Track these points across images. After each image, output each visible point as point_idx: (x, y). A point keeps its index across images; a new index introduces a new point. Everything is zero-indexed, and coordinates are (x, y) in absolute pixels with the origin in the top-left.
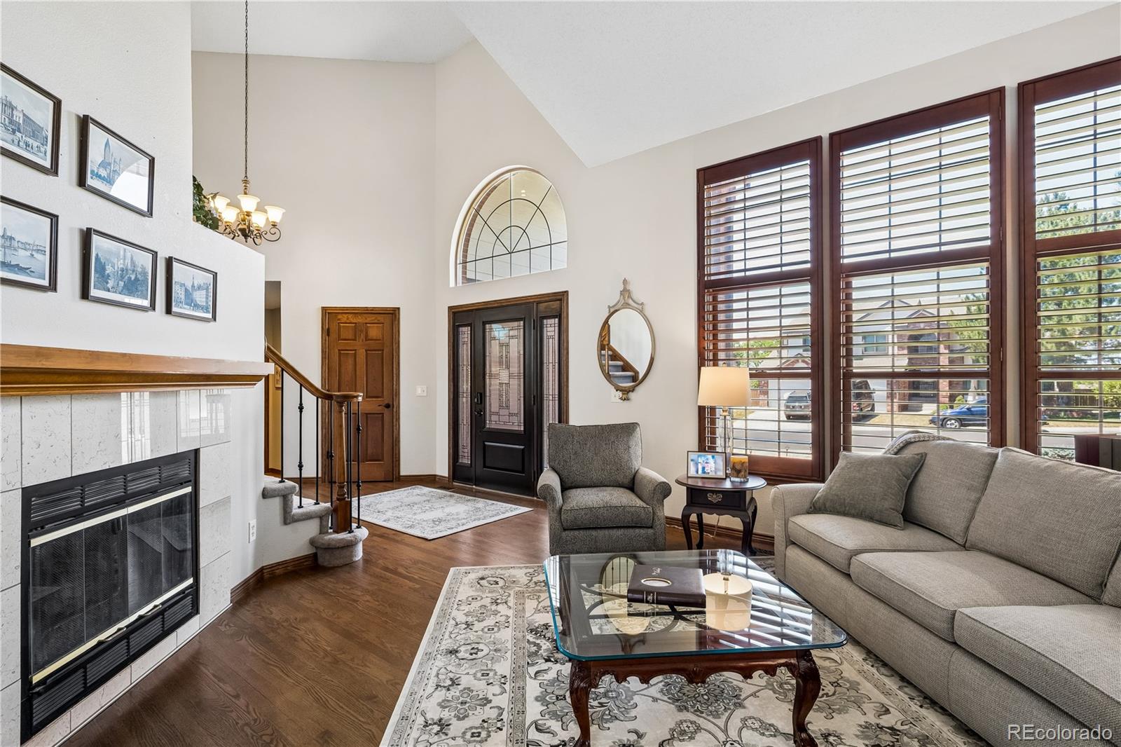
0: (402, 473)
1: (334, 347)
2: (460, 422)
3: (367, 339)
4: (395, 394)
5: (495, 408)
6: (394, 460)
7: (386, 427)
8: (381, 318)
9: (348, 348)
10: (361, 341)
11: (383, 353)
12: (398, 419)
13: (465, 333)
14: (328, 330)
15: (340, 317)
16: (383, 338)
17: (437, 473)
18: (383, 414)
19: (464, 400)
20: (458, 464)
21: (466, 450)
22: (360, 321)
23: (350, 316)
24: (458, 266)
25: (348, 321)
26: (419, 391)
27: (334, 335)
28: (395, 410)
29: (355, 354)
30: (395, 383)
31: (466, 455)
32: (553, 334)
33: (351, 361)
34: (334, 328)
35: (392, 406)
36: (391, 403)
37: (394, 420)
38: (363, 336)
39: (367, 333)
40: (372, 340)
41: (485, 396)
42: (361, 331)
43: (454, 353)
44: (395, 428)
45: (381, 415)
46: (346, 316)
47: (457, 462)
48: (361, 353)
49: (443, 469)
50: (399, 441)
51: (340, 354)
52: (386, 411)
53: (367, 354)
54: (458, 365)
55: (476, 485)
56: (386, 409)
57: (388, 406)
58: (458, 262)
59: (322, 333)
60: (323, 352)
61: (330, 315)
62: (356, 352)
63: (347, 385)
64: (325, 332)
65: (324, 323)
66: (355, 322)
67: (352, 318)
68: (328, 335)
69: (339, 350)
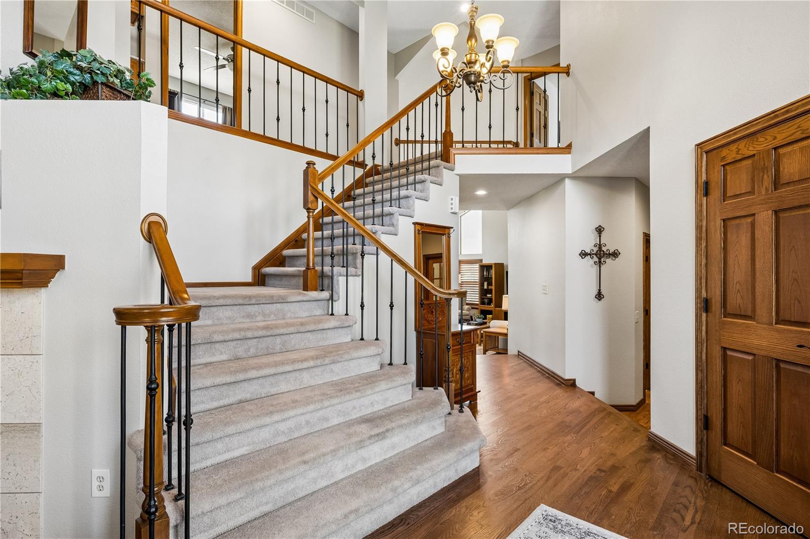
1: (716, 214)
3: (777, 184)
9: (740, 214)
10: (764, 192)
14: (707, 183)
15: (724, 152)
22: (762, 148)
23: (742, 144)
25: (740, 157)
27: (716, 193)
29: (753, 225)
33: (745, 240)
34: (716, 178)
38: (768, 181)
39: (777, 170)
40: (786, 184)
42: (766, 170)
46: (733, 147)
48: (765, 218)
51: (725, 226)
53: (777, 220)
59: (697, 192)
60: (699, 228)
61: (710, 154)
62: (754, 220)
63: (739, 291)
64: (701, 190)
65: (700, 173)
66: (752, 153)
67: (746, 149)
68: (706, 194)
69: (724, 220)
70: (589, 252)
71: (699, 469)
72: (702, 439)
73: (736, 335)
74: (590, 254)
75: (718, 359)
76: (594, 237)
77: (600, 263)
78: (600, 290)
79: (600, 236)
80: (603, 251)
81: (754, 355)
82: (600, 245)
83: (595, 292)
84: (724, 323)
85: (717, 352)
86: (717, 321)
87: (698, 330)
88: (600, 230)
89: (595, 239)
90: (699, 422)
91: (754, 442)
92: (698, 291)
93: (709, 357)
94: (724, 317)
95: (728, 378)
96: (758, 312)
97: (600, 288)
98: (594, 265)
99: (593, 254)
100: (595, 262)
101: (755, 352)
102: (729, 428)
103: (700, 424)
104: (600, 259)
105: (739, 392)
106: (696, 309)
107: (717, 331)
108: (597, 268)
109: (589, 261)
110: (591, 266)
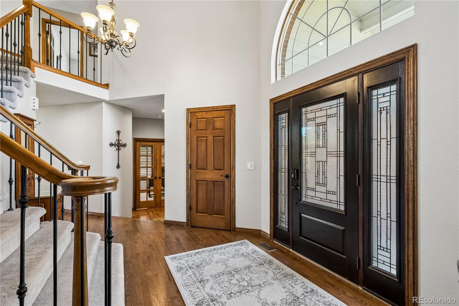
0: (237, 226)
1: (194, 135)
2: (279, 192)
3: (214, 129)
4: (232, 167)
5: (311, 183)
6: (232, 215)
7: (226, 191)
8: (222, 113)
9: (202, 136)
10: (210, 130)
11: (224, 138)
12: (234, 186)
13: (283, 119)
14: (191, 123)
15: (197, 114)
16: (224, 128)
17: (262, 229)
18: (224, 181)
19: (283, 174)
20: (277, 226)
21: (284, 216)
22: (209, 116)
23: (203, 113)
24: (278, 67)
25: (202, 117)
26: (249, 166)
27: (194, 127)
28: (232, 179)
29: (207, 140)
30: (232, 160)
31: (284, 220)
32: (388, 104)
33: (204, 144)
34: (194, 122)
35: (230, 177)
36: (229, 174)
37: (232, 187)
38: (211, 127)
39: (214, 124)
40: (217, 129)
41: (301, 172)
42: (210, 123)
43: (274, 137)
44: (232, 192)
45: (223, 183)
46: (201, 113)
47: (277, 224)
48: (210, 138)
49: (266, 228)
50: (235, 203)
51: (197, 139)
52: (226, 181)
53: (214, 139)
54: (277, 146)
55: (292, 249)
56: (226, 178)
57: (227, 177)
58: (278, 64)
59: (187, 126)
60: (187, 139)
61: (192, 113)
62: (207, 138)
63: (202, 161)
64: (188, 126)
65: (188, 119)
66: (207, 117)
67: (205, 115)
68: (190, 127)
69: (197, 137)
70: (114, 144)
71: (188, 225)
72: (189, 214)
73: (201, 175)
74: (114, 145)
75: (195, 185)
76: (116, 136)
77: (118, 150)
78: (118, 163)
79: (119, 136)
80: (120, 143)
81: (207, 181)
82: (119, 140)
83: (116, 165)
84: (197, 172)
85: (194, 182)
86: (195, 171)
87: (187, 175)
88: (118, 133)
89: (116, 137)
90: (188, 208)
91: (207, 208)
92: (187, 161)
93: (191, 185)
94: (197, 170)
95: (198, 190)
96: (208, 167)
97: (119, 162)
98: (116, 151)
99: (116, 145)
100: (116, 149)
101: (207, 180)
102: (199, 206)
103: (188, 209)
104: (118, 147)
105: (202, 194)
106: (187, 168)
107: (194, 175)
108: (117, 152)
109: (114, 148)
110: (115, 151)
